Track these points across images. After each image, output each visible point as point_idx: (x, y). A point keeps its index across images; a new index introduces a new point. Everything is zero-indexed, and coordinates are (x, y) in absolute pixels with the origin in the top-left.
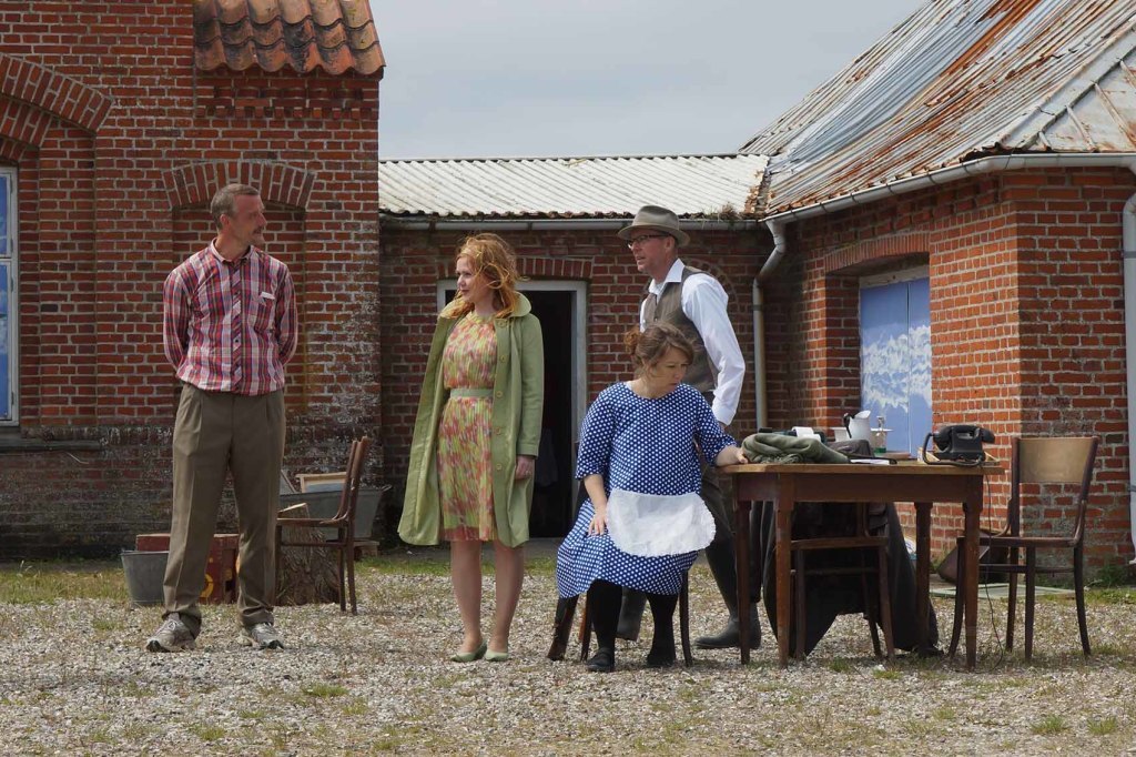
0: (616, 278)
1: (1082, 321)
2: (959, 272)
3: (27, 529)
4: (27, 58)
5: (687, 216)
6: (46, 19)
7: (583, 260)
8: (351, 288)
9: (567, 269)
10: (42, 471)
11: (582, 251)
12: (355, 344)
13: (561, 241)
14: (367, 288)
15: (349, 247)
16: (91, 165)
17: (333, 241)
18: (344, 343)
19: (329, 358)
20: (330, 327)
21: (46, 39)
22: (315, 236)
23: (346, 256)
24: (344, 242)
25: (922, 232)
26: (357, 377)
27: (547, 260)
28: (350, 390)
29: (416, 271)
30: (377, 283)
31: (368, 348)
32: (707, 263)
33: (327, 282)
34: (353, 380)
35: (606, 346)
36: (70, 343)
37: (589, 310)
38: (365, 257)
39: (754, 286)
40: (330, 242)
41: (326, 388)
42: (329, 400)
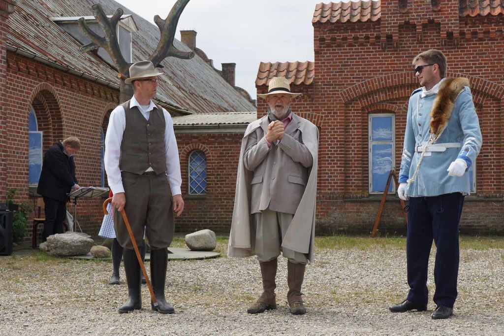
3: (479, 226)
4: (479, 77)
6: (485, 64)
10: (484, 208)
16: (500, 110)
21: (485, 70)
36: (493, 167)
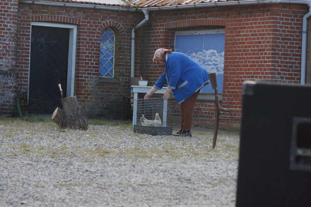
0: (88, 25)
1: (289, 52)
2: (241, 33)
5: (114, 5)
7: (79, 18)
8: (8, 22)
9: (73, 21)
11: (78, 15)
12: (8, 42)
13: (72, 11)
14: (13, 23)
15: (8, 8)
18: (5, 42)
23: (7, 11)
24: (7, 6)
25: (221, 19)
26: (9, 54)
27: (67, 17)
28: (6, 59)
29: (24, 18)
30: (17, 21)
31: (13, 44)
32: (117, 22)
34: (7, 55)
35: (84, 49)
37: (77, 35)
38: (13, 12)
39: (133, 31)
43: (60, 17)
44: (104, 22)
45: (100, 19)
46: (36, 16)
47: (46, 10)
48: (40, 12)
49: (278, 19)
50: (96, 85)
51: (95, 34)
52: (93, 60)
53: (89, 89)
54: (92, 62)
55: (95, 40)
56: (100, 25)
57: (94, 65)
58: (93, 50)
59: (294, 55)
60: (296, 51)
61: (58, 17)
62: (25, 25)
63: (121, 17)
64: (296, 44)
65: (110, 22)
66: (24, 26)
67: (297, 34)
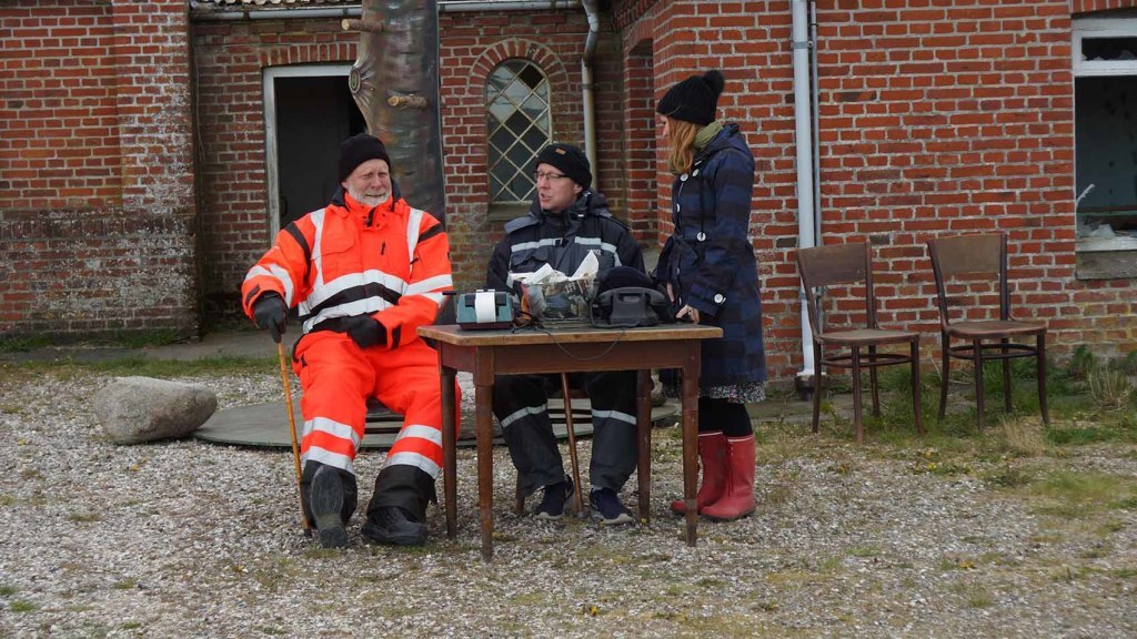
1: (749, 119)
8: (161, 80)
12: (166, 135)
14: (176, 80)
15: (157, 39)
17: (141, 34)
18: (155, 135)
19: (140, 150)
20: (141, 120)
22: (123, 30)
23: (155, 49)
24: (152, 35)
26: (169, 168)
28: (162, 181)
29: (238, 60)
30: (186, 75)
31: (180, 140)
32: (534, 42)
33: (137, 75)
34: (166, 171)
38: (173, 50)
39: (583, 66)
40: (138, 35)
41: (139, 180)
42: (143, 191)
43: (348, 46)
44: (493, 46)
45: (477, 39)
46: (275, 52)
47: (301, 30)
48: (284, 39)
49: (696, 8)
50: (480, 230)
51: (465, 84)
52: (463, 160)
53: (459, 244)
54: (463, 164)
55: (467, 101)
56: (479, 57)
57: (470, 174)
58: (463, 130)
59: (767, 125)
60: (777, 112)
61: (343, 47)
62: (242, 80)
63: (544, 27)
64: (775, 86)
65: (511, 44)
66: (241, 83)
67: (776, 53)
